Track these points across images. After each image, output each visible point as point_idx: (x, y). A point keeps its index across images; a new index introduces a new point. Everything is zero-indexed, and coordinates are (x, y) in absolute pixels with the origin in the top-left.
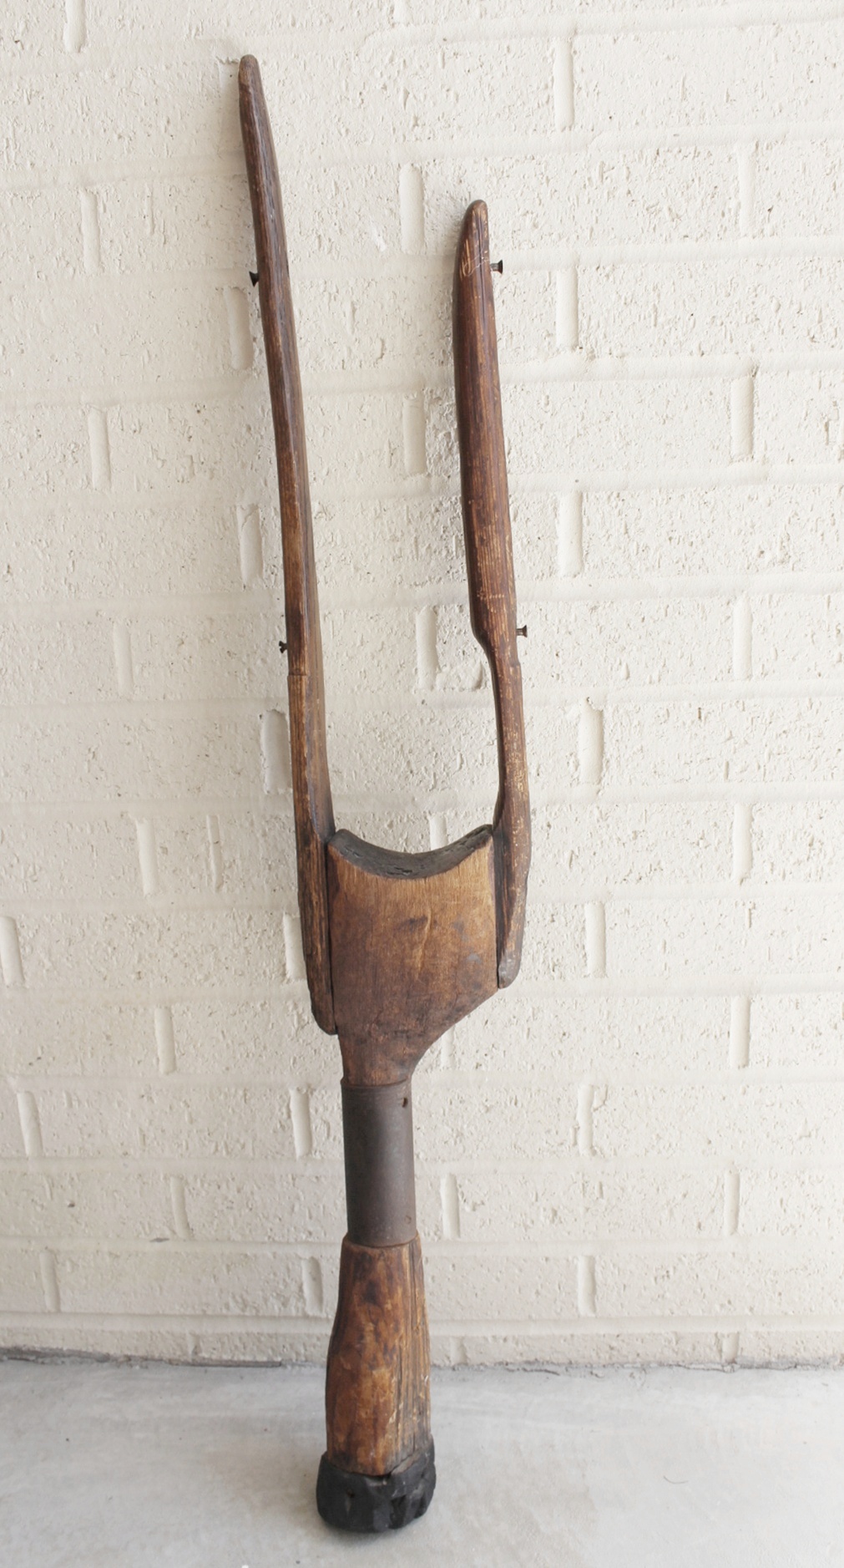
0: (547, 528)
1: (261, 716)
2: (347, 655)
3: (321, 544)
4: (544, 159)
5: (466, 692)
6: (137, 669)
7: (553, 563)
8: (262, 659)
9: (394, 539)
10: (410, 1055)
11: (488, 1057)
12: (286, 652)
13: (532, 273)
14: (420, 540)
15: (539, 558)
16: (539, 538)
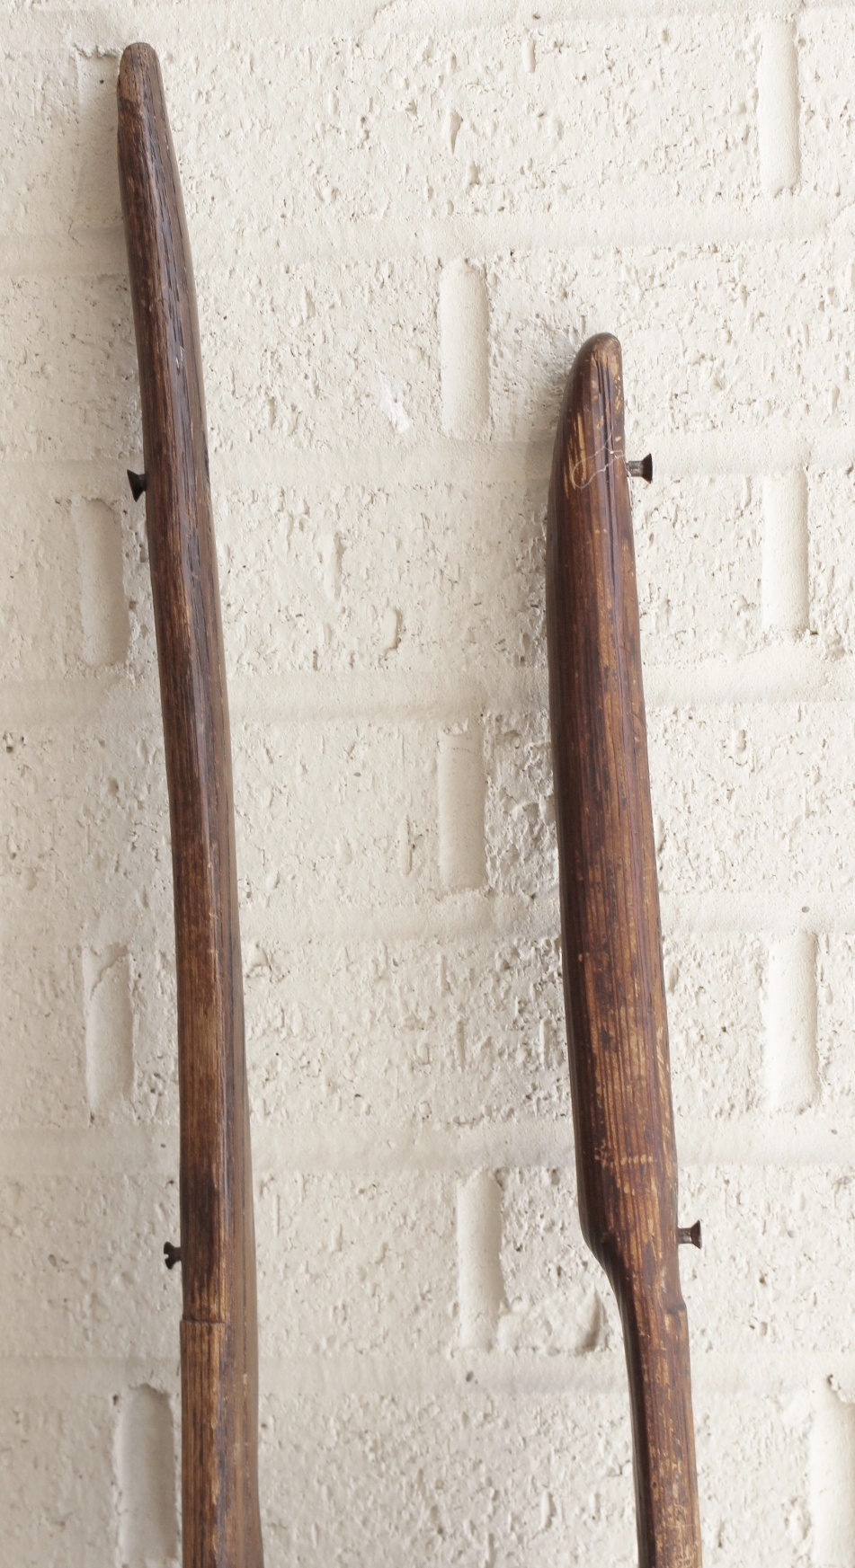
0: (742, 1007)
1: (115, 1398)
2: (307, 1271)
3: (258, 1031)
4: (738, 252)
5: (563, 1357)
7: (754, 1083)
8: (124, 1275)
9: (415, 1024)
12: (178, 1266)
13: (712, 480)
14: (470, 1028)
15: (724, 1071)
16: (724, 1030)
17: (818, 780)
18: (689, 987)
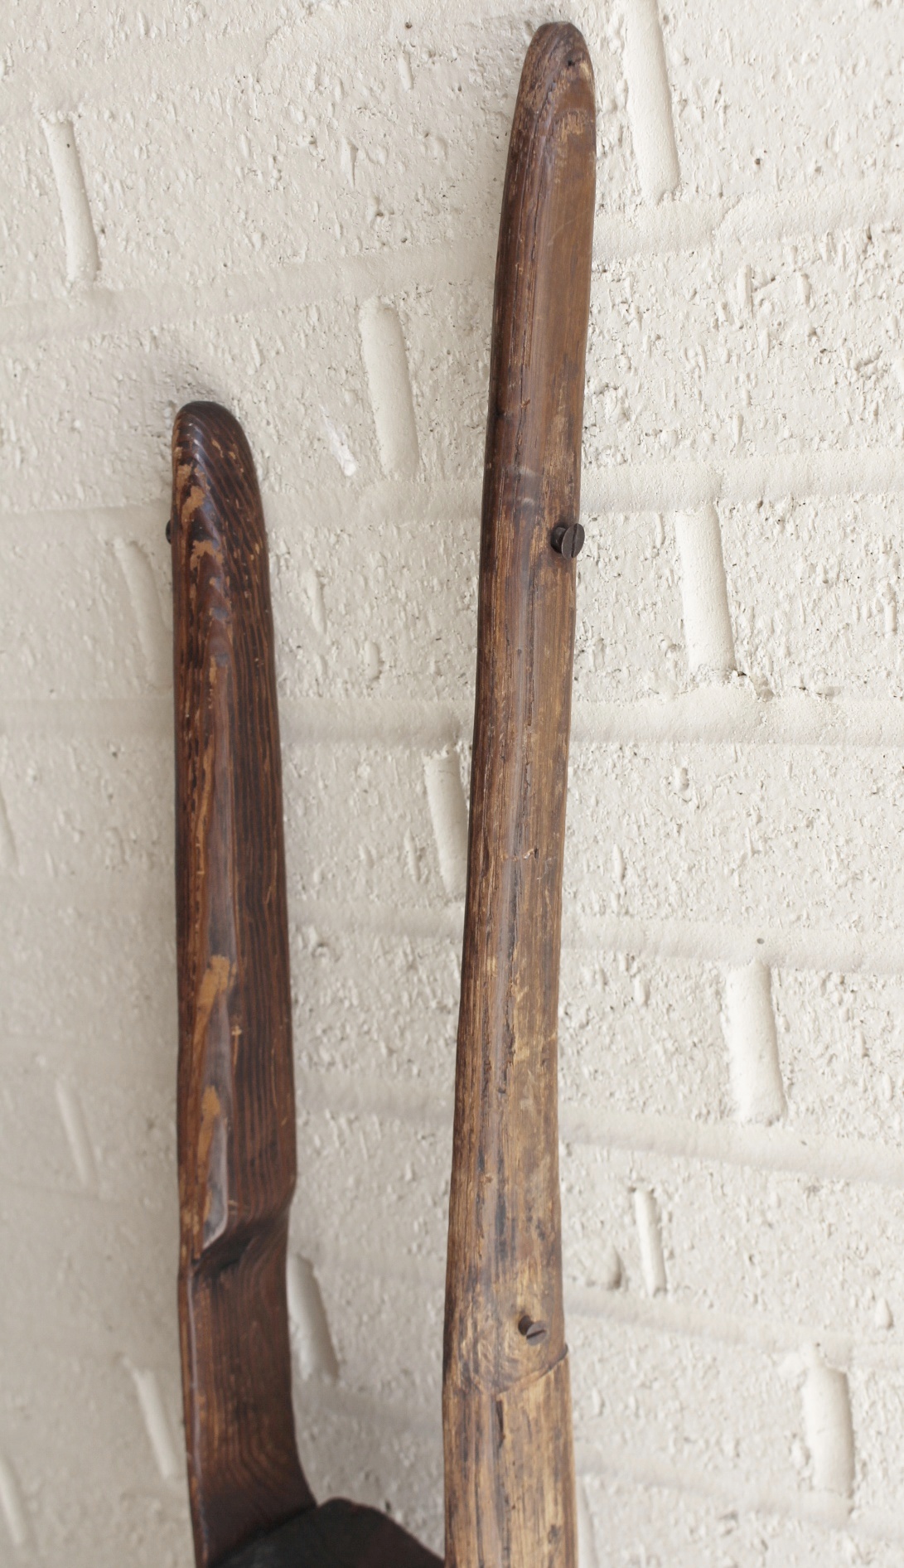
0: (706, 1027)
7: (723, 1095)
15: (698, 1081)
16: (695, 1045)
17: (759, 820)
18: (660, 1003)
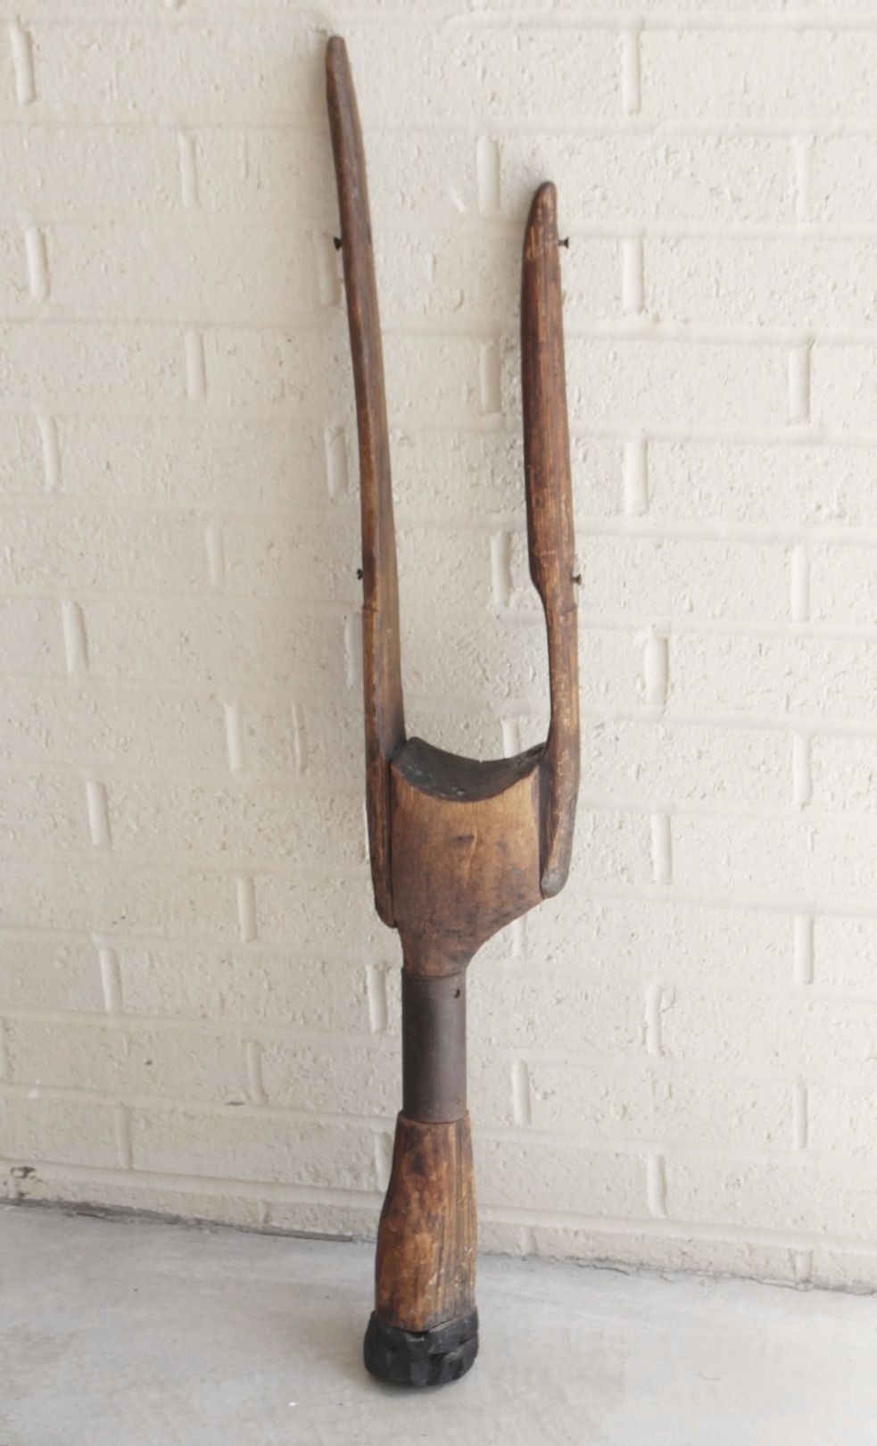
0: (614, 471)
1: (345, 617)
4: (612, 139)
6: (228, 566)
7: (618, 503)
10: (462, 952)
11: (559, 951)
12: (362, 580)
15: (607, 497)
16: (607, 480)
